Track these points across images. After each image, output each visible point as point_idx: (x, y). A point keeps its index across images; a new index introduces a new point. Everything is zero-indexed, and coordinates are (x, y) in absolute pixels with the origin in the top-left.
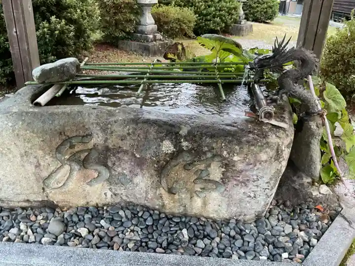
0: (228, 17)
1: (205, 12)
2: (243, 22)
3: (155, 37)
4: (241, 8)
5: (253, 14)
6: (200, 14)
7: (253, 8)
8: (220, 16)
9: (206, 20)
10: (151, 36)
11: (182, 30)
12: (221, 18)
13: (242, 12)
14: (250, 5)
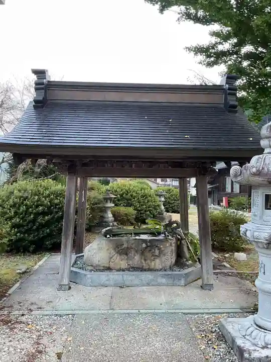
0: (154, 211)
1: (139, 209)
2: (165, 213)
3: (113, 224)
4: (162, 205)
5: (172, 207)
6: (137, 210)
7: (171, 204)
8: (150, 211)
9: (141, 214)
10: (111, 224)
11: (128, 220)
12: (150, 212)
13: (163, 207)
14: (169, 202)
